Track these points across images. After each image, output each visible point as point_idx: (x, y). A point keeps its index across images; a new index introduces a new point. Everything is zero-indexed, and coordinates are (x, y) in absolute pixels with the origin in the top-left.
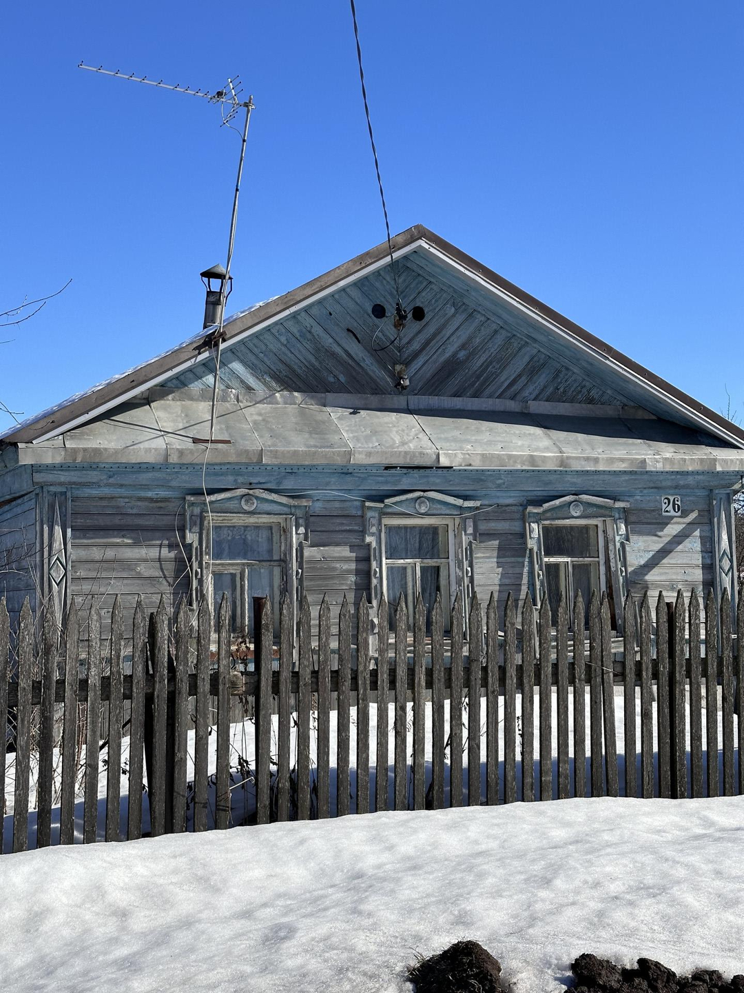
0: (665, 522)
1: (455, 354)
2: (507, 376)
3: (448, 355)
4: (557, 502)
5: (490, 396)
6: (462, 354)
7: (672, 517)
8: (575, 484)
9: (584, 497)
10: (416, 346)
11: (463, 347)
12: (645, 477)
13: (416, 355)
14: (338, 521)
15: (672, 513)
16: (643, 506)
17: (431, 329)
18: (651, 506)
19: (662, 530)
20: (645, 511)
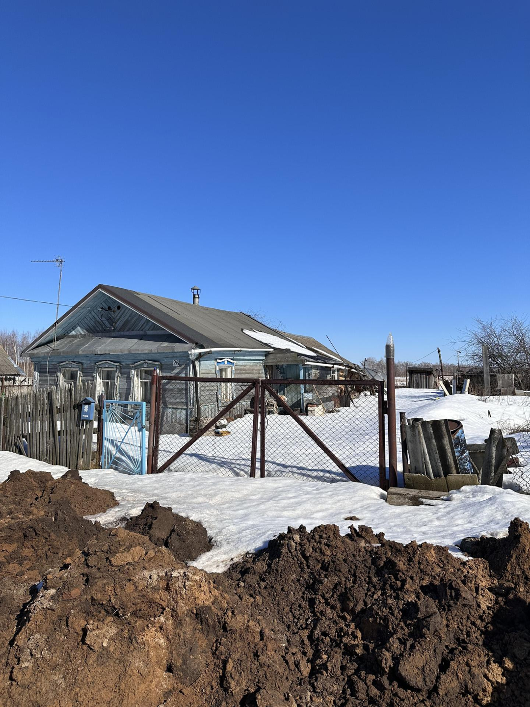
0: (174, 368)
1: (128, 319)
2: (140, 325)
3: (126, 318)
4: (139, 363)
5: (136, 330)
6: (129, 318)
7: (176, 367)
8: (143, 357)
9: (147, 361)
10: (118, 317)
11: (130, 316)
12: (164, 354)
13: (118, 320)
14: (89, 369)
15: (176, 365)
16: (167, 363)
17: (122, 312)
18: (170, 363)
19: (173, 371)
20: (168, 365)
